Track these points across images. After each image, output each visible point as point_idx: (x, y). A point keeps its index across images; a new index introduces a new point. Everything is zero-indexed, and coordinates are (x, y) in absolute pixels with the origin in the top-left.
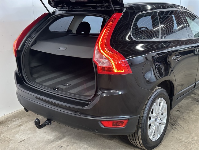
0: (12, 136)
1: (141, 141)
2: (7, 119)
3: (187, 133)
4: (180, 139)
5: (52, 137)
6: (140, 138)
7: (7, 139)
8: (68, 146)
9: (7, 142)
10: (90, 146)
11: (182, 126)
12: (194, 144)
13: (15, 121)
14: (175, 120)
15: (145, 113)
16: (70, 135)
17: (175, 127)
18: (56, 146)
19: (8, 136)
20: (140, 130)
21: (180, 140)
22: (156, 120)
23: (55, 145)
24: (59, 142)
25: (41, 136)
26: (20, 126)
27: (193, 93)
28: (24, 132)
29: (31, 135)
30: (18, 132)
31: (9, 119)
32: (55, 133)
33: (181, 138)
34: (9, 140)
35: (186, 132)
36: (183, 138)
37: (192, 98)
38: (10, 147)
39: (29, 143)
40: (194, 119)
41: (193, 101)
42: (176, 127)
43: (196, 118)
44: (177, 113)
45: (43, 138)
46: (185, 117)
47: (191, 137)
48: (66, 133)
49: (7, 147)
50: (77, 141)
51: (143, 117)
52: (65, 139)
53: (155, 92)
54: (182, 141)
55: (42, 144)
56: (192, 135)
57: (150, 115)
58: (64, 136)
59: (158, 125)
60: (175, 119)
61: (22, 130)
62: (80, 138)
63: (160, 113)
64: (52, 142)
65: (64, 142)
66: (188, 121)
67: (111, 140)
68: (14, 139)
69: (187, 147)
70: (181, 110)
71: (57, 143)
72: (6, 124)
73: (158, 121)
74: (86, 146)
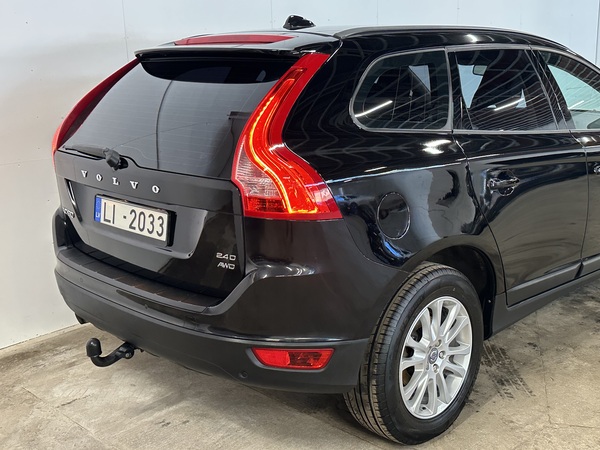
0: (43, 389)
1: (378, 414)
2: (42, 345)
3: (537, 407)
4: (512, 422)
5: (147, 398)
6: (376, 407)
7: (28, 396)
8: (185, 423)
9: (27, 405)
10: (245, 425)
11: (530, 386)
12: (549, 436)
13: (61, 353)
14: (515, 370)
15: (390, 334)
16: (199, 394)
17: (507, 387)
18: (152, 422)
19: (32, 390)
20: (374, 382)
21: (511, 424)
22: (431, 360)
23: (151, 419)
24: (164, 412)
25: (120, 392)
26: (72, 365)
27: (593, 298)
28: (77, 381)
29: (96, 391)
30: (61, 380)
31: (48, 347)
32: (160, 389)
33: (514, 419)
34: (32, 401)
35: (535, 402)
36: (520, 419)
37: (587, 310)
38: (32, 417)
39: (83, 410)
40: (571, 368)
41: (585, 321)
42: (511, 389)
43: (580, 366)
44: (528, 351)
45: (125, 399)
46: (546, 364)
47: (546, 418)
48: (189, 388)
49: (24, 418)
50: (213, 412)
51: (382, 344)
52: (182, 404)
53: (425, 279)
54: (517, 428)
55: (116, 414)
56: (551, 413)
57: (409, 341)
58: (181, 397)
59: (438, 376)
60: (516, 367)
61: (73, 375)
62: (224, 403)
63: (447, 341)
64: (145, 410)
65: (176, 412)
66: (553, 375)
67: (309, 413)
68: (48, 398)
69: (526, 443)
70: (542, 342)
71: (157, 414)
72: (37, 360)
73: (439, 362)
74: (234, 425)
